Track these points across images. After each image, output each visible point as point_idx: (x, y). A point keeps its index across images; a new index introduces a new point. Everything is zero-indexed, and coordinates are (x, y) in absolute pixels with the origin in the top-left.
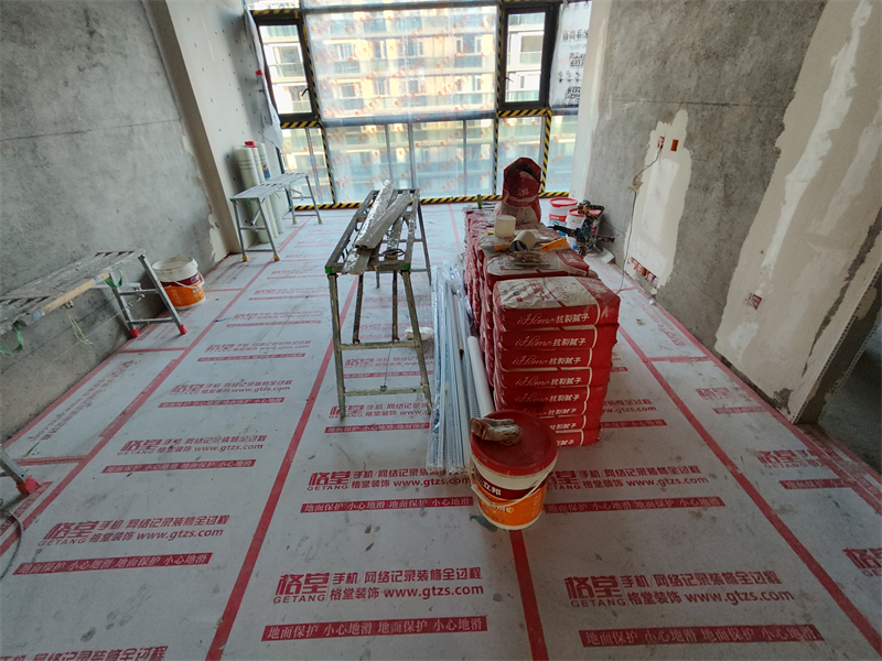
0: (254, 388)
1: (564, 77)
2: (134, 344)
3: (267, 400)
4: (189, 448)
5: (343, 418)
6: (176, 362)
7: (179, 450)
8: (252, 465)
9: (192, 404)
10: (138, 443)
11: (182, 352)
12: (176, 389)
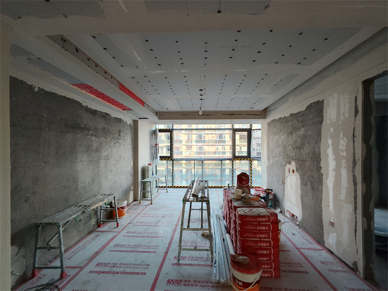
0: (144, 247)
1: (255, 149)
2: (100, 229)
3: (150, 252)
4: (121, 267)
5: (179, 260)
6: (115, 237)
7: (117, 267)
8: (145, 274)
9: (121, 251)
10: (101, 264)
11: (117, 233)
12: (115, 246)
